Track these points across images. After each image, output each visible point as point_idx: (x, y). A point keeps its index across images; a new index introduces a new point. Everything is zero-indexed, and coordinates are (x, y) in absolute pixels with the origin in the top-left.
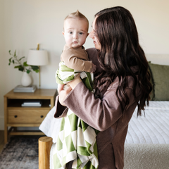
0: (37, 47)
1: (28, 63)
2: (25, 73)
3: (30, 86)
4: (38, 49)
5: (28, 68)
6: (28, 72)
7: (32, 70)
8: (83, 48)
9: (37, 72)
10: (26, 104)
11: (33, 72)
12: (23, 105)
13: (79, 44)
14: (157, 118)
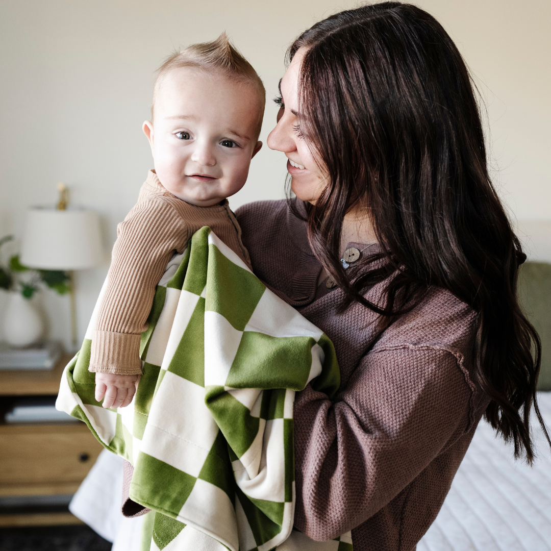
0: (55, 199)
1: (26, 261)
2: (16, 299)
3: (38, 345)
4: (63, 206)
5: (26, 278)
6: (28, 292)
7: (43, 286)
9: (62, 291)
10: (22, 413)
11: (49, 295)
12: (10, 417)
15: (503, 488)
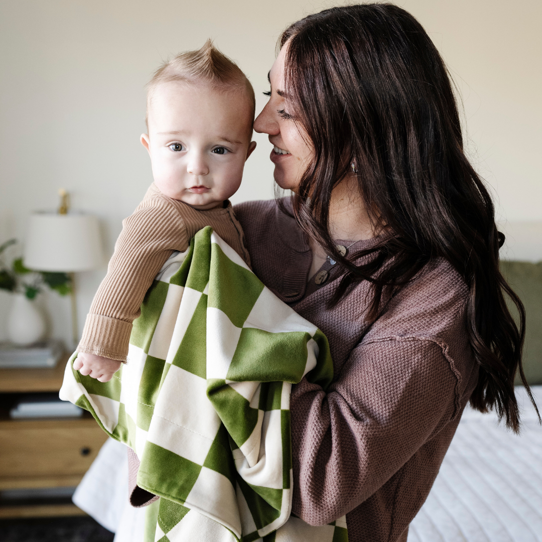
0: (56, 203)
1: (29, 263)
3: (41, 343)
4: (64, 210)
5: (29, 279)
6: (31, 293)
7: (45, 287)
8: (226, 203)
9: (63, 292)
10: (26, 409)
11: (51, 296)
12: (15, 413)
13: (216, 193)
14: (501, 453)
15: (489, 478)
